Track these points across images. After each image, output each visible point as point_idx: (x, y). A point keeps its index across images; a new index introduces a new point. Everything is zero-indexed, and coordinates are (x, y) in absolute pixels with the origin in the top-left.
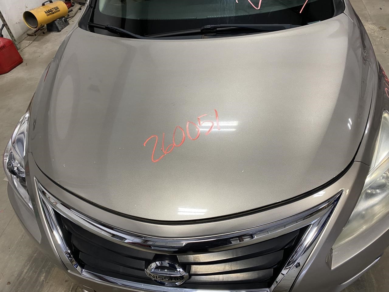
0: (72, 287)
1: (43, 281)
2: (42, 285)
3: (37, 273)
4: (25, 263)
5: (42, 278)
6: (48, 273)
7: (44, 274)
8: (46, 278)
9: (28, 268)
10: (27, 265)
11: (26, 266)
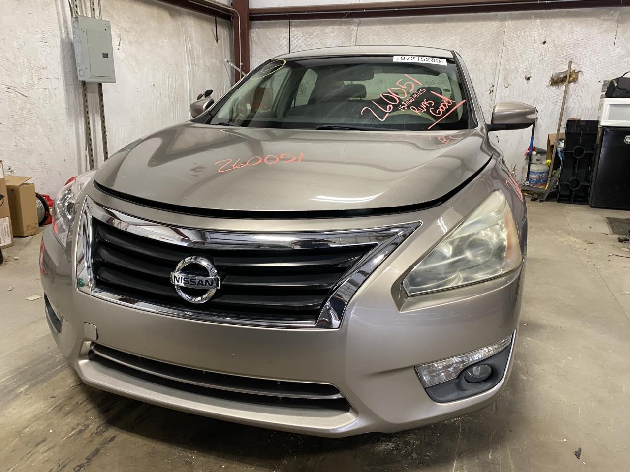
0: (57, 404)
1: (22, 392)
2: (18, 396)
3: (18, 384)
4: (8, 372)
5: (22, 389)
6: (32, 386)
7: (27, 386)
8: (26, 390)
9: (8, 377)
10: (9, 375)
11: (7, 376)
